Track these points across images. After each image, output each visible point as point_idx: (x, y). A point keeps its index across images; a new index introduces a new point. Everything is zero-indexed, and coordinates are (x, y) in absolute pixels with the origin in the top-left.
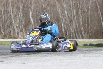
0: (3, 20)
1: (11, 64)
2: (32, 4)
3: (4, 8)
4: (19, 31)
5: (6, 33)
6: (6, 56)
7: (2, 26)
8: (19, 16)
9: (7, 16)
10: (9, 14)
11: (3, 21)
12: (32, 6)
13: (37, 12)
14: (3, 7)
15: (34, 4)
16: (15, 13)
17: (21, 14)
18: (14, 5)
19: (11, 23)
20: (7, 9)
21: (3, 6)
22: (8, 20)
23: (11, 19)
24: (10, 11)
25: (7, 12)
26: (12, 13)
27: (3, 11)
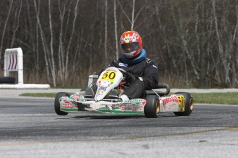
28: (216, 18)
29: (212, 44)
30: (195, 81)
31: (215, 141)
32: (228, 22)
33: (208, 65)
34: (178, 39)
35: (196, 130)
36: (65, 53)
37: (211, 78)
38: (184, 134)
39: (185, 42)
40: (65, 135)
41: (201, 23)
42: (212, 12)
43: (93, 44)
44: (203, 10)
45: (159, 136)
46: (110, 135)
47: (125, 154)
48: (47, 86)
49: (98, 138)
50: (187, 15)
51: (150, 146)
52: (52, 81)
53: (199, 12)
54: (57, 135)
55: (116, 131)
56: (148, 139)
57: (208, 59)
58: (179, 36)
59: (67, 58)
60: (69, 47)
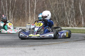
28: (64, 2)
29: (63, 11)
30: (57, 24)
33: (62, 19)
37: (63, 23)
38: (49, 44)
39: (54, 11)
40: (7, 45)
41: (59, 4)
42: (63, 0)
43: (21, 11)
45: (40, 45)
46: (23, 45)
47: (26, 52)
49: (18, 46)
50: (54, 1)
58: (52, 9)
59: (12, 16)
60: (13, 12)
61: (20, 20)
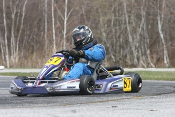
0: (112, 36)
1: (129, 111)
2: (162, 8)
3: (115, 16)
4: (140, 54)
5: (118, 59)
6: (120, 98)
7: (111, 46)
8: (141, 29)
9: (120, 29)
10: (123, 26)
11: (113, 38)
12: (163, 12)
13: (172, 22)
14: (113, 14)
15: (165, 8)
16: (134, 25)
17: (143, 25)
18: (131, 10)
19: (127, 41)
20: (120, 18)
21: (113, 12)
22: (122, 36)
23: (126, 35)
24: (125, 21)
25: (119, 23)
26: (128, 25)
27: (113, 20)
28: (127, 16)
29: (124, 35)
30: (111, 62)
31: (125, 106)
32: (136, 19)
33: (122, 51)
34: (99, 32)
35: (111, 99)
36: (16, 43)
37: (123, 60)
39: (104, 34)
40: (14, 103)
41: (116, 19)
42: (124, 12)
43: (36, 35)
44: (117, 10)
45: (84, 103)
46: (48, 103)
48: (2, 67)
49: (39, 105)
50: (105, 14)
51: (77, 111)
52: (6, 64)
53: (114, 12)
54: (8, 103)
55: (52, 101)
56: (76, 105)
57: (121, 47)
58: (100, 30)
59: (17, 46)
60: (18, 38)
61: (35, 54)
